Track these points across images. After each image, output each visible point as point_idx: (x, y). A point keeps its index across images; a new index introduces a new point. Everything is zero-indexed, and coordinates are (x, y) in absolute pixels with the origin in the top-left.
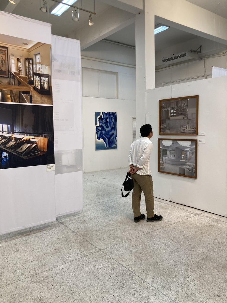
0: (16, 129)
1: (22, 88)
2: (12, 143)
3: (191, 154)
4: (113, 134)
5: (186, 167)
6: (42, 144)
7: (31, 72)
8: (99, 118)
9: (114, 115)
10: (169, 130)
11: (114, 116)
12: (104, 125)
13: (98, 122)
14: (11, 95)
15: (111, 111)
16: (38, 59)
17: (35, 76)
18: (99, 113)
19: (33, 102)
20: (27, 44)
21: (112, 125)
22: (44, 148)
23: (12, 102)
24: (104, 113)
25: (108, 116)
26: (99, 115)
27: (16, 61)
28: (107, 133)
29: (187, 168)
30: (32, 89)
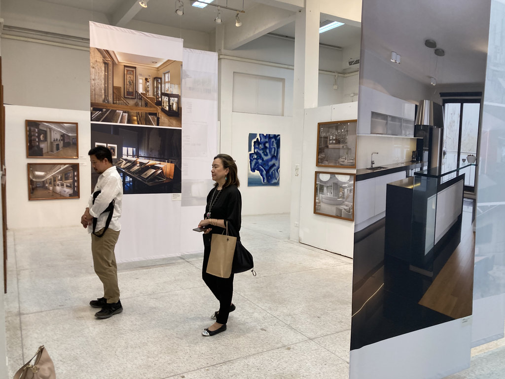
0: (142, 153)
1: (149, 110)
2: (136, 168)
3: (349, 192)
4: (274, 165)
5: (343, 207)
6: (168, 170)
7: (160, 92)
8: (255, 142)
9: (277, 138)
10: (327, 161)
11: (276, 140)
12: (261, 152)
13: (253, 147)
14: (137, 116)
15: (272, 132)
16: (167, 78)
17: (163, 96)
18: (254, 136)
19: (160, 124)
20: (156, 63)
21: (273, 153)
22: (170, 175)
23: (138, 124)
24: (261, 135)
25: (267, 140)
26: (255, 138)
27: (144, 81)
28: (265, 163)
29: (344, 209)
30: (160, 111)
